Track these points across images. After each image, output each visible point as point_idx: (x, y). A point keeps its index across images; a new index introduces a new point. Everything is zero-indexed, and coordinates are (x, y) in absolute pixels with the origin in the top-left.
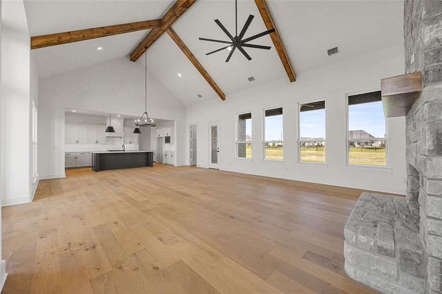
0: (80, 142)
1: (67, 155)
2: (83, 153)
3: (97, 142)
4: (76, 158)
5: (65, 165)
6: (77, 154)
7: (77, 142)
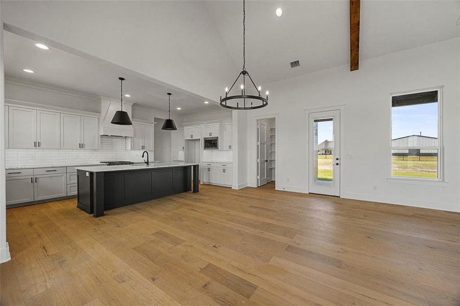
0: (42, 146)
1: (12, 177)
2: (51, 170)
3: (81, 146)
4: (34, 180)
5: (7, 200)
6: (37, 172)
7: (37, 145)
